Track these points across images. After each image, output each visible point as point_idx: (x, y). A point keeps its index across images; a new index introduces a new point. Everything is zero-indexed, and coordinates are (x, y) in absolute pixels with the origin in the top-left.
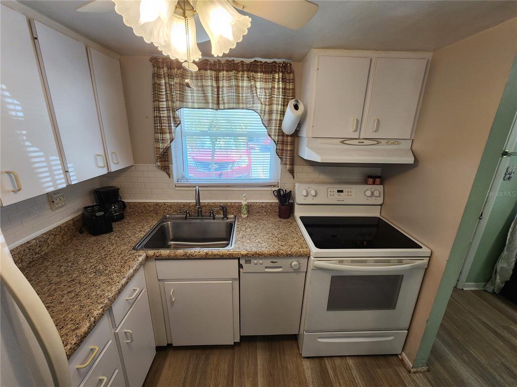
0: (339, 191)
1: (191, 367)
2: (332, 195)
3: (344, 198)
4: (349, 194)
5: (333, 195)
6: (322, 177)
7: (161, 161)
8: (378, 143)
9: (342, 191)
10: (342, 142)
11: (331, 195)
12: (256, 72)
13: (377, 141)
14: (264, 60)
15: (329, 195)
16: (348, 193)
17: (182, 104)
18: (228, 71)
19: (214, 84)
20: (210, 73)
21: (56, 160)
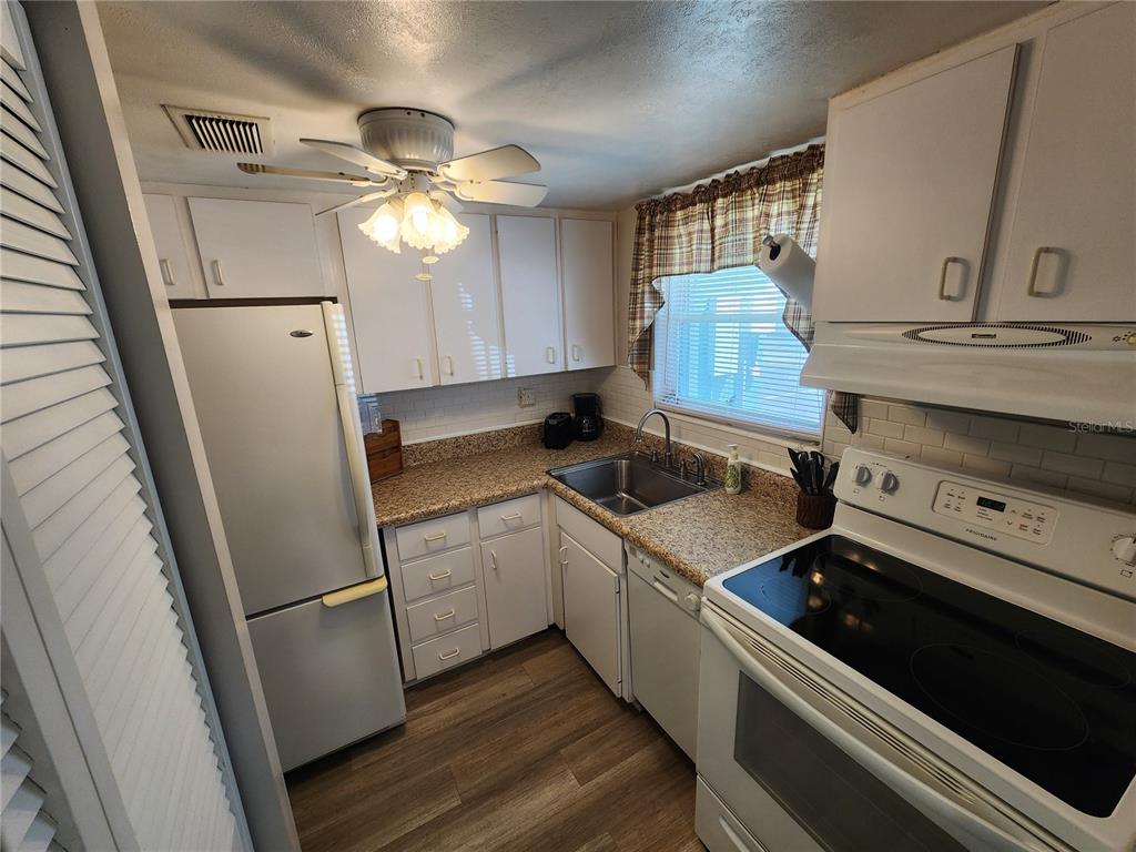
0: (982, 502)
1: (564, 678)
2: (953, 506)
3: (1001, 530)
4: (1032, 524)
5: (958, 509)
6: (953, 448)
7: (640, 363)
8: (1070, 338)
9: (999, 507)
10: (913, 335)
11: (947, 506)
12: (772, 182)
13: (1062, 332)
14: (789, 152)
15: (942, 499)
16: (1026, 522)
17: (661, 271)
18: (725, 196)
19: (706, 226)
20: (699, 207)
21: (495, 350)
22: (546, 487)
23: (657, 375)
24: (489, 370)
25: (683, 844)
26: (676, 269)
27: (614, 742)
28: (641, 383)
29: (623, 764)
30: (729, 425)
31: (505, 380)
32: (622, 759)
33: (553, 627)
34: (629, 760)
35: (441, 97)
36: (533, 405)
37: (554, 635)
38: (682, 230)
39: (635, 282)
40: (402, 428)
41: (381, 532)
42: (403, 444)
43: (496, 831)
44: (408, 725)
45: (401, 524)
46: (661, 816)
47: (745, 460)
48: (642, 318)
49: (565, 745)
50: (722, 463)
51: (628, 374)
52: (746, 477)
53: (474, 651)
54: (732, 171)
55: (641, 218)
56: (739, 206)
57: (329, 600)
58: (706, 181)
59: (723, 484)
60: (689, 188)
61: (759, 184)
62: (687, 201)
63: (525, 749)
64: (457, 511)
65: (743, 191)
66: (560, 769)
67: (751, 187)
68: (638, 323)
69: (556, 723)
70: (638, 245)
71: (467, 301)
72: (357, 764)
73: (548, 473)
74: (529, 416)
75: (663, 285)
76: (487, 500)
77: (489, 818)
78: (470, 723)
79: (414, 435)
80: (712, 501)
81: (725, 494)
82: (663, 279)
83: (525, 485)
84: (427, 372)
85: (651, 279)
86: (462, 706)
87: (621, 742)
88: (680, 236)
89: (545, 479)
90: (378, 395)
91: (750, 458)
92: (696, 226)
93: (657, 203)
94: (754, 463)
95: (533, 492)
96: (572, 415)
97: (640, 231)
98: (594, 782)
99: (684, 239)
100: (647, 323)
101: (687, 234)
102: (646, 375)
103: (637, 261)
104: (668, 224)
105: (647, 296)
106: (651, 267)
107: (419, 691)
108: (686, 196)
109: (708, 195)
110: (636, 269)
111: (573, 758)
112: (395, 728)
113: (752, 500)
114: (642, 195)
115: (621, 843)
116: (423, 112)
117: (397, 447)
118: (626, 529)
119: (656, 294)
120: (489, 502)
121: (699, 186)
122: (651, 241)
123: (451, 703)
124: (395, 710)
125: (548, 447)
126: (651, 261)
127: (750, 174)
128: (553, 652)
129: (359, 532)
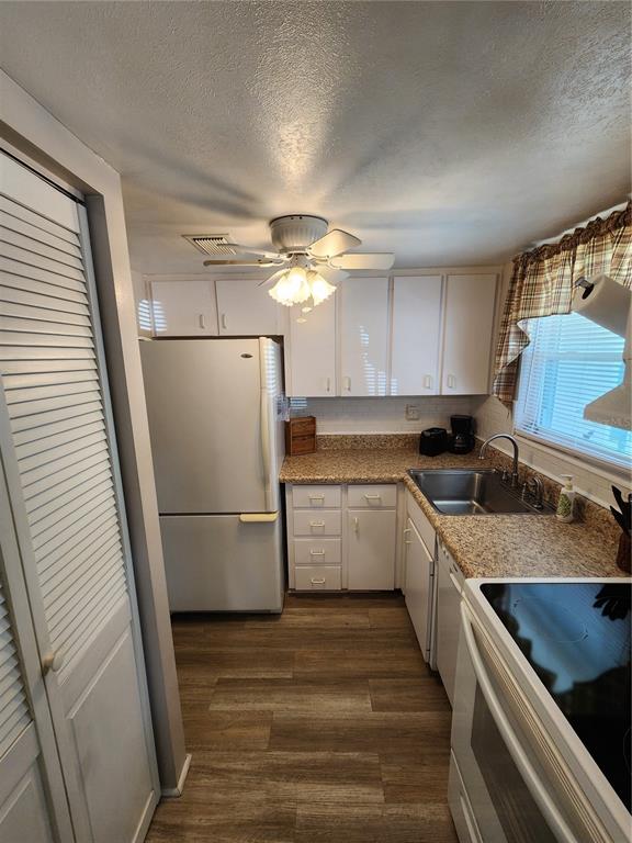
7: (504, 394)
17: (526, 313)
18: (585, 242)
19: (568, 271)
20: (563, 254)
21: (382, 375)
22: (402, 480)
23: (519, 405)
24: (376, 389)
25: (435, 801)
26: (541, 312)
27: (413, 694)
28: (505, 410)
29: (413, 714)
30: (576, 457)
31: (389, 397)
32: (412, 710)
33: (398, 591)
34: (418, 713)
36: (417, 419)
37: (395, 596)
38: (548, 277)
39: (505, 324)
40: (318, 423)
41: (282, 486)
42: (317, 434)
43: (305, 707)
44: (283, 616)
45: (303, 483)
46: (425, 769)
47: (583, 493)
48: (506, 354)
49: (375, 677)
50: (553, 489)
51: (496, 406)
52: (580, 511)
53: (335, 586)
54: (594, 218)
55: (516, 269)
56: (600, 249)
57: (244, 518)
58: (571, 231)
59: (554, 510)
60: (556, 239)
61: (617, 226)
62: (554, 250)
63: (345, 666)
64: (333, 483)
65: (602, 236)
66: (363, 692)
67: (609, 231)
68: (502, 358)
69: (374, 659)
70: (512, 292)
71: (365, 339)
72: (248, 625)
73: (408, 471)
74: (413, 428)
75: (530, 327)
76: (355, 480)
77: (305, 697)
78: (318, 632)
79: (326, 429)
80: (534, 524)
81: (555, 521)
82: (530, 321)
83: (386, 476)
84: (332, 387)
85: (517, 320)
86: (316, 619)
87: (417, 697)
88: (547, 282)
89: (403, 475)
90: (308, 399)
91: (590, 491)
92: (558, 272)
93: (528, 255)
94: (593, 498)
95: (391, 482)
96: (448, 432)
97: (514, 281)
98: (384, 714)
99: (550, 284)
100: (510, 359)
101: (556, 280)
102: (510, 405)
103: (509, 306)
104: (537, 272)
105: (512, 336)
106: (518, 310)
107: (293, 597)
108: (553, 246)
109: (570, 244)
110: (508, 313)
111: (376, 689)
112: (274, 614)
113: (580, 533)
114: (517, 250)
115: (383, 767)
116: (301, 216)
117: (313, 435)
118: (438, 523)
119: (522, 335)
120: (356, 482)
121: (566, 236)
122: (521, 288)
123: (313, 614)
124: (275, 602)
125: (422, 453)
126: (518, 305)
127: (610, 218)
128: (394, 610)
129: (265, 481)
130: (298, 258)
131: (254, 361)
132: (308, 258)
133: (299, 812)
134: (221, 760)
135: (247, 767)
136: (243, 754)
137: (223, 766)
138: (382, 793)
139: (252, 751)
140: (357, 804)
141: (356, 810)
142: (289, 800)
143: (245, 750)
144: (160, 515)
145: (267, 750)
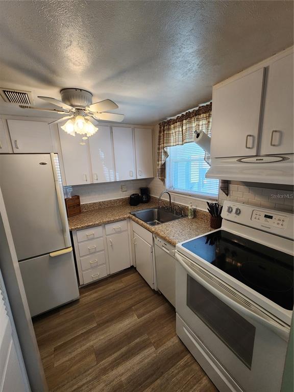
0: (266, 216)
1: (135, 284)
2: (257, 218)
3: (272, 226)
4: (281, 222)
5: (259, 219)
6: (258, 199)
7: (161, 176)
8: (284, 159)
9: (271, 217)
10: (240, 161)
11: (255, 218)
12: (200, 114)
13: (280, 157)
14: (205, 104)
15: (254, 216)
16: (279, 222)
17: (167, 145)
18: (186, 119)
19: (181, 129)
20: (178, 123)
21: (112, 172)
22: (129, 217)
23: (167, 180)
24: (110, 178)
25: (172, 337)
26: (172, 144)
27: (151, 304)
28: (162, 183)
29: (154, 311)
30: (190, 196)
31: (116, 182)
32: (153, 310)
33: (132, 267)
34: (156, 310)
35: (86, 84)
36: (126, 191)
37: (133, 269)
38: (173, 131)
39: (159, 149)
40: (80, 199)
41: (71, 232)
42: (81, 204)
43: (108, 334)
44: (80, 300)
45: (78, 229)
46: (165, 328)
47: (195, 207)
48: (161, 161)
49: (134, 305)
50: (187, 208)
51: (157, 180)
52: (195, 213)
53: (104, 275)
54: (188, 111)
55: (161, 128)
56: (190, 122)
57: (52, 255)
58: (180, 115)
59: (187, 216)
60: (175, 118)
61: (196, 115)
62: (174, 122)
63: (120, 307)
64: (98, 225)
65: (191, 118)
66: (132, 314)
67: (193, 116)
68: (160, 162)
69: (131, 299)
70: (160, 136)
71: (102, 155)
72: (62, 313)
73: (130, 213)
74: (125, 195)
75: (168, 150)
76: (108, 222)
77: (106, 330)
78: (102, 299)
79: (85, 201)
80: (183, 221)
81: (188, 219)
82: (168, 147)
83: (121, 217)
84: (88, 179)
85: (164, 147)
86: (100, 293)
87: (153, 304)
88: (173, 133)
89: (129, 215)
90: (73, 187)
91: (196, 207)
92: (177, 130)
93: (165, 122)
94: (198, 208)
95: (124, 219)
96: (140, 195)
97: (160, 132)
98: (143, 318)
99: (174, 134)
100: (163, 162)
101: (175, 133)
102: (163, 180)
103: (159, 142)
104: (169, 129)
105: (162, 153)
106: (164, 144)
107: (84, 289)
108: (174, 120)
109: (180, 119)
110: (159, 145)
111: (136, 310)
112: (76, 301)
113: (197, 220)
114: (160, 120)
115: (150, 337)
116: (81, 90)
117: (79, 205)
118: (153, 230)
119: (166, 153)
120: (109, 222)
121: (178, 117)
122: (164, 135)
123: (96, 292)
124: (76, 295)
125: (131, 205)
126: (164, 142)
127: (193, 112)
128: (132, 275)
129: (63, 231)
130: (79, 111)
131: (48, 166)
132: (86, 112)
133: (123, 379)
134: (73, 385)
135: (89, 378)
136: (84, 374)
137: (76, 387)
138: (153, 347)
139: (88, 370)
140: (146, 358)
141: (146, 361)
142: (116, 378)
143: (85, 372)
144: (19, 261)
145: (97, 364)
